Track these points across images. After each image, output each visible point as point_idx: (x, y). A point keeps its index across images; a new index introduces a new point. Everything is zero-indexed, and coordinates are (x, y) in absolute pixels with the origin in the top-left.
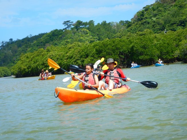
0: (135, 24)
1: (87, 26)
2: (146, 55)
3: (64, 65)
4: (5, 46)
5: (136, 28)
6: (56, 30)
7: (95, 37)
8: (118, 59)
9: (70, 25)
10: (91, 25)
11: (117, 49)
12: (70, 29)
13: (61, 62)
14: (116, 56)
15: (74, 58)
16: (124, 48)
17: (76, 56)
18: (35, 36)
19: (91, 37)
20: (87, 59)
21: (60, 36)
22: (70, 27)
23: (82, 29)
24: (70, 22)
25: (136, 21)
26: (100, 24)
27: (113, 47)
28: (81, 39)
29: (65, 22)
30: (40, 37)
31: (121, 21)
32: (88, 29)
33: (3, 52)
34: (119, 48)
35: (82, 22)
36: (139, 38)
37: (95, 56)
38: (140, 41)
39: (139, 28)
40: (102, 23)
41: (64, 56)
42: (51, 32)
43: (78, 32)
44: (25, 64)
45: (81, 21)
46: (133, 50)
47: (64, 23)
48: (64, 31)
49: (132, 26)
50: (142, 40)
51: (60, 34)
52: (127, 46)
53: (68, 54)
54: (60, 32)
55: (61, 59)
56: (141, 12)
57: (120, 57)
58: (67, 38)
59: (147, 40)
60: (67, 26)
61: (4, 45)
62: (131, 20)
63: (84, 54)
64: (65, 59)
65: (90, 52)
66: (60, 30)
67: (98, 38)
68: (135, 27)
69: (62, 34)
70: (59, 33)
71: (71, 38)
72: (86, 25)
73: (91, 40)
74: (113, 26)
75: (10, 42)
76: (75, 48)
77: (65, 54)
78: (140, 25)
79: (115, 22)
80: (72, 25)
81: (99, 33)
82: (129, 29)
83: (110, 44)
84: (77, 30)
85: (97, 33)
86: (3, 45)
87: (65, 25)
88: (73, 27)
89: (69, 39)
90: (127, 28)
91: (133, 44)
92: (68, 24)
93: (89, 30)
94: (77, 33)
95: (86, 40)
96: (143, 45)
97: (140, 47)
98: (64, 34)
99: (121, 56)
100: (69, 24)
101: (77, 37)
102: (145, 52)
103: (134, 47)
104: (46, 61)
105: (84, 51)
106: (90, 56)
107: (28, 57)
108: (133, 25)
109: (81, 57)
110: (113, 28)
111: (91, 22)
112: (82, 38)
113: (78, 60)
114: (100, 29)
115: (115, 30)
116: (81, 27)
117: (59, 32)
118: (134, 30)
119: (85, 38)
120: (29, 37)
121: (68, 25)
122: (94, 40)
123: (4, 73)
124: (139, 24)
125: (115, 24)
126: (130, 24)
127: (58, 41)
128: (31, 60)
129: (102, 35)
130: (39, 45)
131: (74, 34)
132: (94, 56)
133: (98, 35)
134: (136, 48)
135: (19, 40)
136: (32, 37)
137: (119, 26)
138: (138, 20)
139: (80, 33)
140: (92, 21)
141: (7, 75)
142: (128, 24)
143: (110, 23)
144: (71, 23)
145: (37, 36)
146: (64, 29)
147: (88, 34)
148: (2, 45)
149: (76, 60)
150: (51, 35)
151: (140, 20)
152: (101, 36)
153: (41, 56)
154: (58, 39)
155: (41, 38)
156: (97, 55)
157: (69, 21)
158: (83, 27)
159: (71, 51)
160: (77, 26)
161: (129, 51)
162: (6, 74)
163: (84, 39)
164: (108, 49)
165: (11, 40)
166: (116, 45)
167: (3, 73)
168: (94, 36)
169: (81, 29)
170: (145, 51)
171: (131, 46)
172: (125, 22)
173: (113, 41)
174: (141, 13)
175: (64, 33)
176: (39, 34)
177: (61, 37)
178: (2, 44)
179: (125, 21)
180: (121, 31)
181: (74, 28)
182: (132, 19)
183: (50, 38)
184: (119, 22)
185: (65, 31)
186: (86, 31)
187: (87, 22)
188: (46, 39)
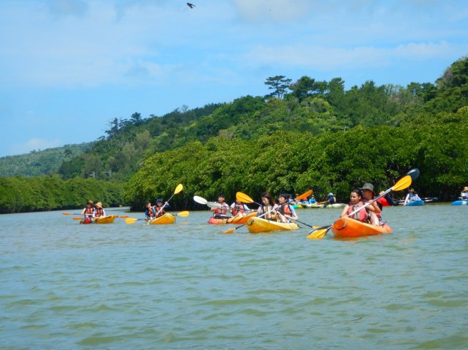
0: (445, 93)
1: (325, 92)
2: (454, 173)
3: (246, 186)
4: (120, 130)
5: (448, 103)
6: (248, 98)
7: (344, 121)
8: (384, 180)
9: (284, 87)
10: (334, 90)
11: (382, 153)
12: (283, 98)
13: (240, 179)
14: (379, 171)
15: (273, 171)
16: (401, 151)
17: (276, 166)
18: (197, 109)
19: (334, 119)
20: (305, 174)
21: (257, 113)
22: (283, 91)
23: (313, 97)
24: (283, 79)
25: (448, 86)
26: (359, 88)
27: (372, 147)
28: (309, 124)
29: (271, 79)
30: (207, 114)
31: (412, 83)
32: (328, 98)
33: (114, 146)
34: (386, 150)
35: (313, 81)
36: (441, 128)
37: (324, 168)
38: (441, 137)
39: (454, 103)
40: (363, 86)
41: (247, 164)
42: (236, 101)
43: (303, 106)
44: (154, 177)
45: (312, 78)
46: (423, 159)
47: (267, 81)
48: (266, 101)
49: (437, 98)
50: (447, 134)
51: (257, 109)
52: (409, 147)
53: (258, 160)
54: (257, 104)
55: (241, 172)
56: (463, 62)
57: (388, 174)
58: (273, 120)
59: (460, 134)
60: (276, 90)
61: (119, 128)
62: (436, 82)
63: (298, 162)
64: (250, 172)
65: (313, 158)
66: (256, 97)
67: (350, 123)
68: (446, 101)
69: (261, 108)
70: (255, 106)
71: (283, 119)
72: (322, 90)
73: (333, 126)
74: (391, 96)
75: (134, 121)
76: (278, 144)
77: (251, 159)
78: (458, 96)
79: (397, 86)
80: (287, 86)
81: (353, 112)
82: (429, 104)
83: (365, 141)
84: (300, 100)
85: (350, 110)
86: (116, 127)
87: (270, 86)
88: (289, 91)
89: (278, 121)
90: (425, 101)
91: (422, 144)
92: (277, 84)
93: (330, 103)
94: (300, 108)
95: (322, 127)
96: (447, 146)
97: (442, 152)
98: (266, 108)
99: (392, 172)
100: (281, 84)
101: (298, 119)
102: (452, 165)
103: (425, 152)
104: (203, 174)
105: (297, 155)
106: (313, 167)
107: (161, 162)
108: (441, 94)
109: (290, 168)
110: (390, 99)
111: (337, 83)
112: (310, 121)
113: (282, 175)
114: (357, 100)
115: (395, 105)
116: (309, 92)
117: (255, 103)
118: (441, 107)
119: (318, 122)
120: (182, 112)
121: (277, 87)
122: (340, 127)
123: (112, 197)
124: (456, 94)
125: (398, 91)
126: (432, 91)
127: (249, 125)
128: (169, 170)
129: (362, 116)
130: (204, 132)
131: (293, 110)
132: (321, 168)
133: (351, 115)
134: (431, 153)
135: (156, 117)
136: (189, 112)
137: (407, 96)
138: (453, 83)
139: (307, 107)
140: (339, 79)
141: (118, 202)
142: (428, 93)
143: (382, 88)
144: (285, 81)
145: (201, 109)
146: (267, 97)
147: (328, 113)
148: (113, 128)
149: (277, 176)
150: (234, 109)
151: (457, 82)
152: (359, 119)
153: (193, 162)
154: (252, 120)
155: (210, 116)
156: (330, 165)
157: (281, 77)
158: (314, 94)
159: (265, 153)
160: (301, 92)
161: (411, 161)
162: (116, 200)
163: (315, 124)
164: (358, 153)
165: (137, 115)
166: (380, 144)
167: (110, 197)
168: (342, 117)
169: (309, 98)
170: (453, 163)
171: (418, 148)
172: (422, 87)
173: (373, 133)
174: (462, 65)
175: (266, 105)
176: (206, 107)
177: (259, 117)
178: (114, 125)
179: (424, 84)
180: (407, 108)
181: (292, 94)
182: (438, 79)
183: (232, 116)
184: (408, 86)
185: (271, 101)
186: (323, 105)
187: (325, 82)
188: (222, 119)
